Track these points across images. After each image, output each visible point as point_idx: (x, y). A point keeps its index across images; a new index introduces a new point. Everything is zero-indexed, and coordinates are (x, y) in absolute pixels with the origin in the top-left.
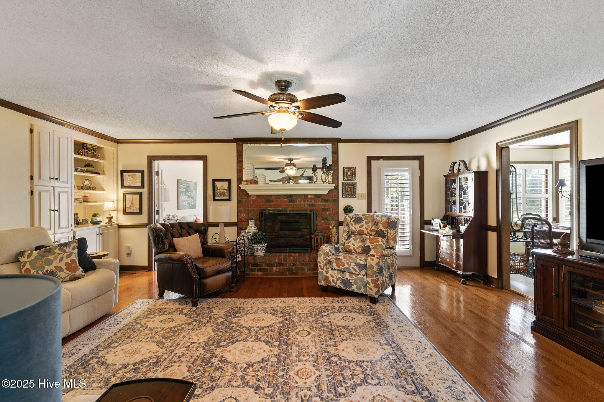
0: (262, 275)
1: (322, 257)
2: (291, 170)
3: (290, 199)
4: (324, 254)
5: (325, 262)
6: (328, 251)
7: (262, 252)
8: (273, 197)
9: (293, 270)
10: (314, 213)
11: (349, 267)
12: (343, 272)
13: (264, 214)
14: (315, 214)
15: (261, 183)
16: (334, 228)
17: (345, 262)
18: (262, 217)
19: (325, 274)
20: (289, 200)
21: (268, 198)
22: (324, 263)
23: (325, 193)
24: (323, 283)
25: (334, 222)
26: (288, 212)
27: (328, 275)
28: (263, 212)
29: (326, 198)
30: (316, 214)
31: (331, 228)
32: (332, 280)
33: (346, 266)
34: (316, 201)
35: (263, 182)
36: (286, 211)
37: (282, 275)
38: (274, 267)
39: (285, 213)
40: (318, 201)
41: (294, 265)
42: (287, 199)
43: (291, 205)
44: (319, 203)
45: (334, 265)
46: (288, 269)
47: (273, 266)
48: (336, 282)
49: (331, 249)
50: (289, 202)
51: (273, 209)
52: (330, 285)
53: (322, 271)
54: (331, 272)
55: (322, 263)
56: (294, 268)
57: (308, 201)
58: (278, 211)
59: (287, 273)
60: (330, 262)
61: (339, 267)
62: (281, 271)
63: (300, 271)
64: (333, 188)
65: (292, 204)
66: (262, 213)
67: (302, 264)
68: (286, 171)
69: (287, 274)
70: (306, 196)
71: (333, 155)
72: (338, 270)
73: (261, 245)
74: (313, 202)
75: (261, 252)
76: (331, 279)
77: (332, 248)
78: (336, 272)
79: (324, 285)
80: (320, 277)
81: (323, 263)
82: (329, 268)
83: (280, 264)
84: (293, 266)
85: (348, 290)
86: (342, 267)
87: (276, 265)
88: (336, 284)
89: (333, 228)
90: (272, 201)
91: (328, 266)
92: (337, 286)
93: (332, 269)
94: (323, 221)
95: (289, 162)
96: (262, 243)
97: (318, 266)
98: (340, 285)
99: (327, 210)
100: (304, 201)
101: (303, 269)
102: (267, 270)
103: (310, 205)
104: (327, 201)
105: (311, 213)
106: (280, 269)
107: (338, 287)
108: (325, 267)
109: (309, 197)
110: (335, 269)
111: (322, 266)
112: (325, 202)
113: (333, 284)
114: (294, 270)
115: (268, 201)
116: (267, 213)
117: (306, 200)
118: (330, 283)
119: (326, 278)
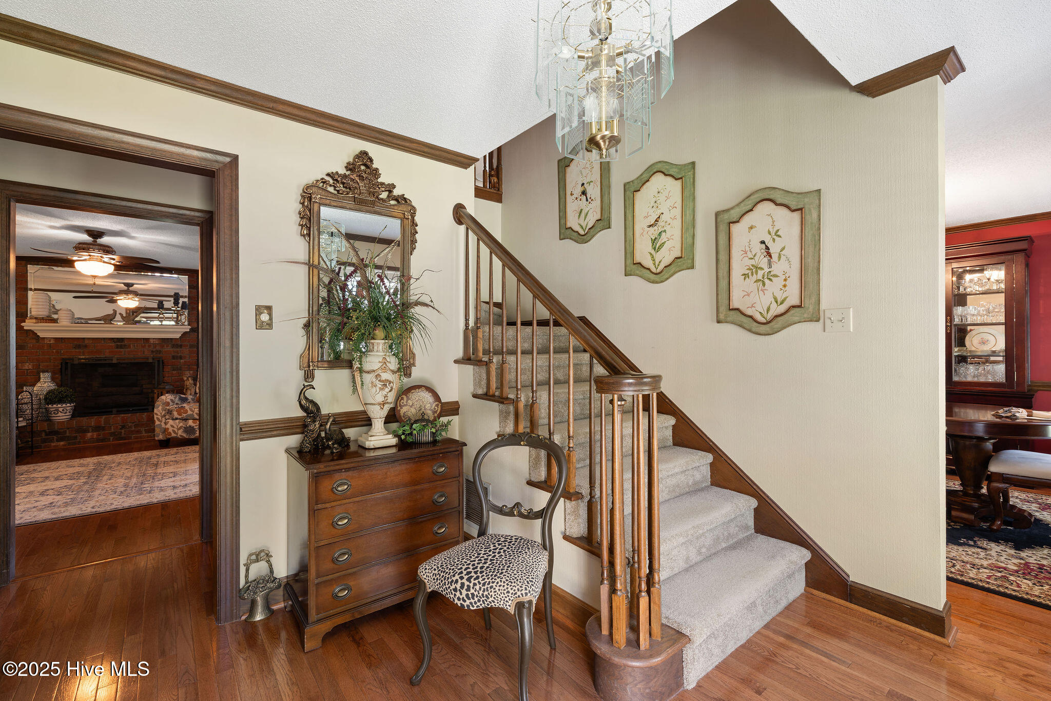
0: (63, 445)
1: (160, 408)
2: (130, 301)
3: (119, 344)
4: (163, 404)
5: (164, 412)
6: (168, 400)
7: (66, 414)
8: (86, 342)
9: (121, 435)
10: (159, 361)
11: (192, 413)
12: (186, 420)
13: (69, 365)
14: (161, 363)
15: (64, 321)
16: (190, 379)
17: (188, 409)
18: (66, 369)
19: (163, 425)
20: (117, 345)
21: (79, 343)
22: (163, 414)
23: (178, 336)
24: (161, 437)
25: (191, 372)
26: (115, 361)
27: (168, 426)
28: (68, 361)
29: (179, 343)
30: (163, 363)
31: (185, 379)
32: (173, 430)
33: (190, 412)
34: (163, 347)
35: (68, 321)
36: (112, 360)
37: (102, 442)
38: (89, 432)
39: (110, 362)
40: (167, 347)
41: (123, 427)
42: (113, 344)
43: (121, 352)
44: (169, 349)
45: (176, 414)
46: (113, 434)
47: (86, 431)
48: (177, 432)
49: (173, 399)
50: (117, 348)
51: (88, 357)
52: (170, 437)
53: (159, 423)
54: (171, 422)
55: (159, 414)
56: (123, 431)
57: (149, 346)
58: (99, 360)
59: (112, 438)
60: (170, 412)
61: (181, 415)
62: (101, 436)
63: (134, 434)
64: (189, 330)
65: (122, 350)
66: (67, 363)
67: (136, 426)
68: (118, 301)
69: (111, 441)
70: (147, 340)
71: (191, 290)
72: (180, 419)
73: (64, 405)
74: (158, 348)
75: (64, 414)
76: (171, 430)
77: (175, 398)
78: (177, 421)
79: (162, 438)
80: (157, 430)
81: (161, 414)
82: (168, 419)
83: (97, 428)
84: (121, 429)
85: (192, 437)
86: (185, 415)
87: (91, 430)
88: (177, 434)
89: (188, 379)
90: (86, 346)
91: (167, 417)
92: (178, 436)
93: (173, 419)
94: (174, 372)
95: (126, 288)
96: (65, 402)
97: (155, 419)
98: (182, 434)
99: (181, 358)
100: (144, 347)
101: (139, 432)
102: (75, 438)
103: (152, 352)
104: (181, 346)
105: (154, 361)
106: (99, 435)
107: (180, 437)
108: (164, 419)
109: (152, 341)
110: (177, 419)
111: (160, 418)
112: (177, 347)
113: (173, 435)
114: (123, 434)
115: (79, 347)
116: (76, 362)
117: (147, 345)
118: (170, 434)
119: (166, 430)
